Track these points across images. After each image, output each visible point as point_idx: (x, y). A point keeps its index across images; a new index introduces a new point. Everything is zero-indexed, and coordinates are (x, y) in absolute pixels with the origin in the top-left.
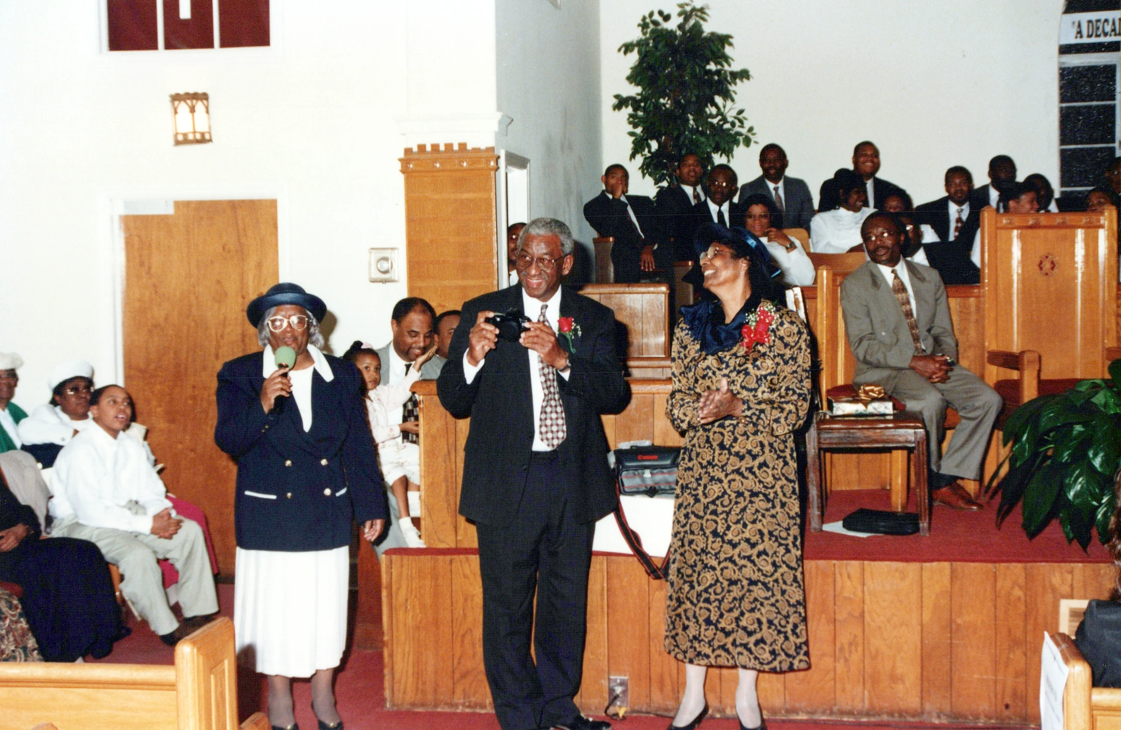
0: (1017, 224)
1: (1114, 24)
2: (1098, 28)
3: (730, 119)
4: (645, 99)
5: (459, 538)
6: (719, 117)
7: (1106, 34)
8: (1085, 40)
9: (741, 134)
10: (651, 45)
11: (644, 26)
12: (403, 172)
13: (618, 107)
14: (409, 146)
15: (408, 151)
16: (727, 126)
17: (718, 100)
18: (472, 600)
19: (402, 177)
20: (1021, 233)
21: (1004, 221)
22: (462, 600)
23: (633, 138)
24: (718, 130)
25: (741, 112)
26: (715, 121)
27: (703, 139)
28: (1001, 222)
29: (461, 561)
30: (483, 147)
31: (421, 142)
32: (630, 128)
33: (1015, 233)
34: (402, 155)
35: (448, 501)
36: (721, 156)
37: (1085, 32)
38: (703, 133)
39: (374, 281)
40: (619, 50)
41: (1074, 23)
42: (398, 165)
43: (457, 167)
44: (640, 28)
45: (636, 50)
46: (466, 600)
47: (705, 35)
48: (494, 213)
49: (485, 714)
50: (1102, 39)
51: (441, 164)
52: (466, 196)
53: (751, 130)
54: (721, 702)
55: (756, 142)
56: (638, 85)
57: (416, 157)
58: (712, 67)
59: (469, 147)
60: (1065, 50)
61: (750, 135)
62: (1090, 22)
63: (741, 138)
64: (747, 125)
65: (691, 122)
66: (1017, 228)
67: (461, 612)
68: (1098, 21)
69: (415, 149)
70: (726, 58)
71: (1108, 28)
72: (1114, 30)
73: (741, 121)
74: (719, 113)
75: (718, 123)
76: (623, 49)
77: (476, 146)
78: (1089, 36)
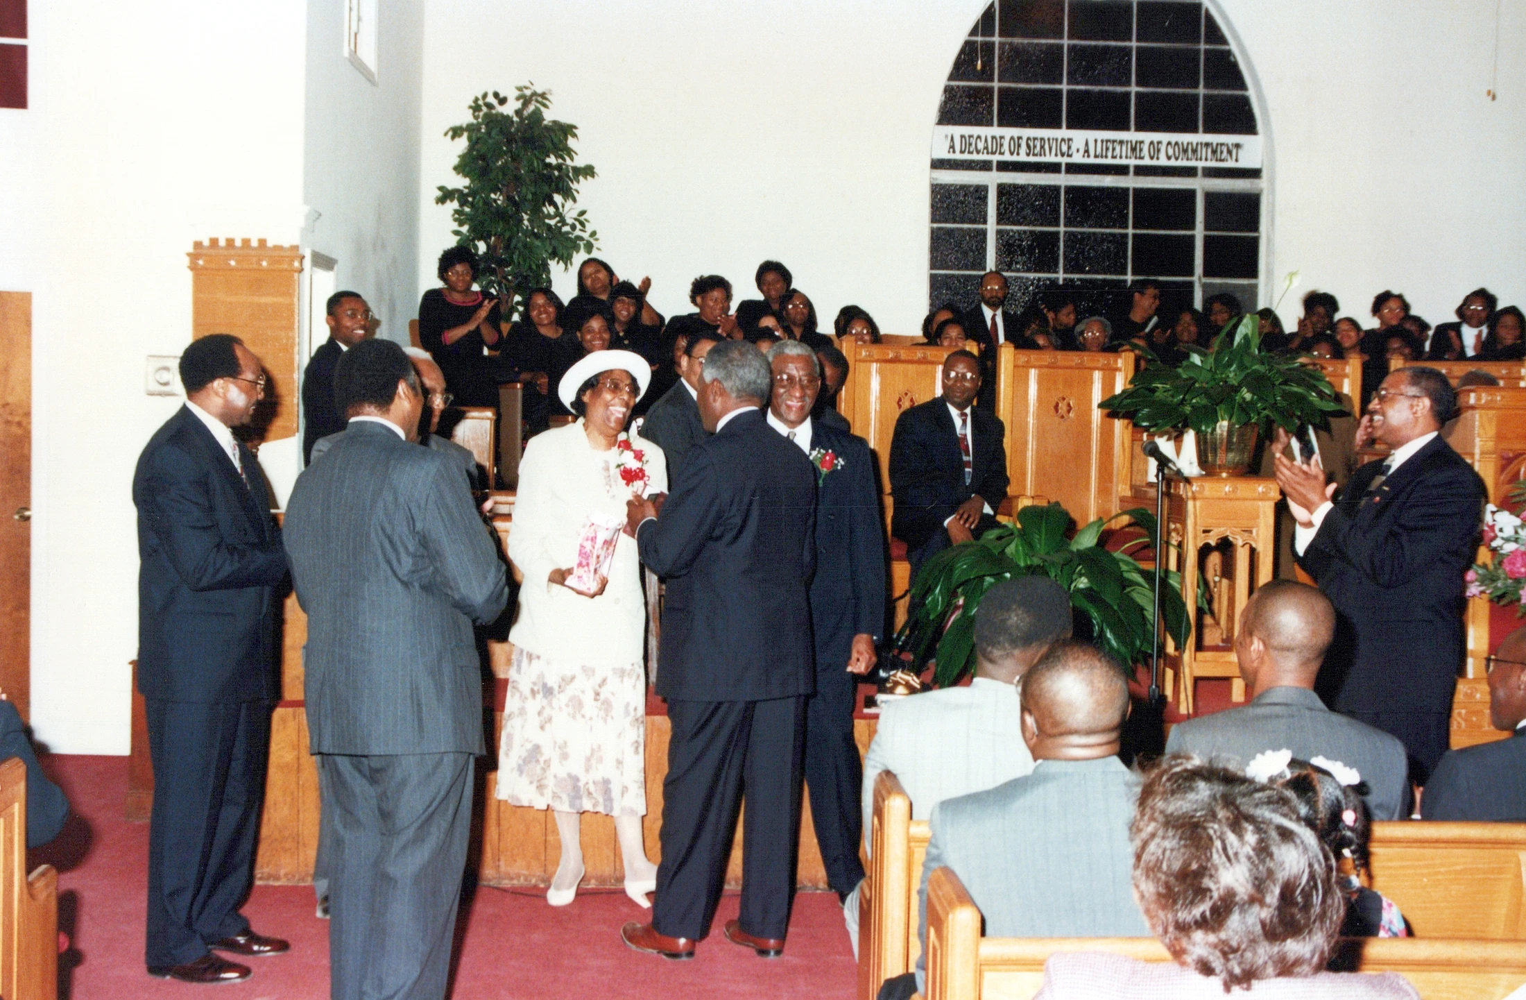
0: (876, 357)
1: (986, 141)
2: (970, 144)
3: (570, 221)
4: (473, 193)
6: (558, 219)
7: (978, 152)
8: (958, 156)
9: (581, 239)
10: (483, 130)
11: (476, 108)
12: (191, 268)
13: (441, 200)
14: (198, 239)
15: (198, 245)
16: (566, 229)
17: (558, 198)
19: (189, 275)
20: (880, 368)
21: (864, 353)
23: (458, 238)
24: (555, 233)
25: (583, 213)
26: (552, 222)
27: (538, 243)
28: (861, 354)
30: (286, 244)
31: (214, 236)
32: (455, 226)
33: (874, 366)
34: (191, 249)
36: (558, 262)
37: (957, 148)
38: (537, 236)
39: (151, 394)
40: (446, 134)
41: (946, 136)
42: (187, 261)
43: (255, 266)
44: (471, 111)
45: (465, 135)
47: (545, 123)
48: (296, 321)
49: (279, 887)
50: (975, 157)
51: (237, 262)
52: (264, 300)
53: (593, 234)
54: (545, 871)
55: (598, 249)
56: (465, 176)
57: (205, 252)
58: (552, 160)
59: (270, 244)
60: (938, 164)
61: (592, 240)
62: (962, 137)
63: (582, 244)
64: (589, 228)
65: (526, 222)
66: (877, 361)
68: (970, 137)
70: (569, 152)
71: (981, 146)
72: (986, 148)
73: (582, 224)
74: (558, 214)
75: (556, 225)
76: (450, 133)
77: (278, 243)
78: (962, 152)
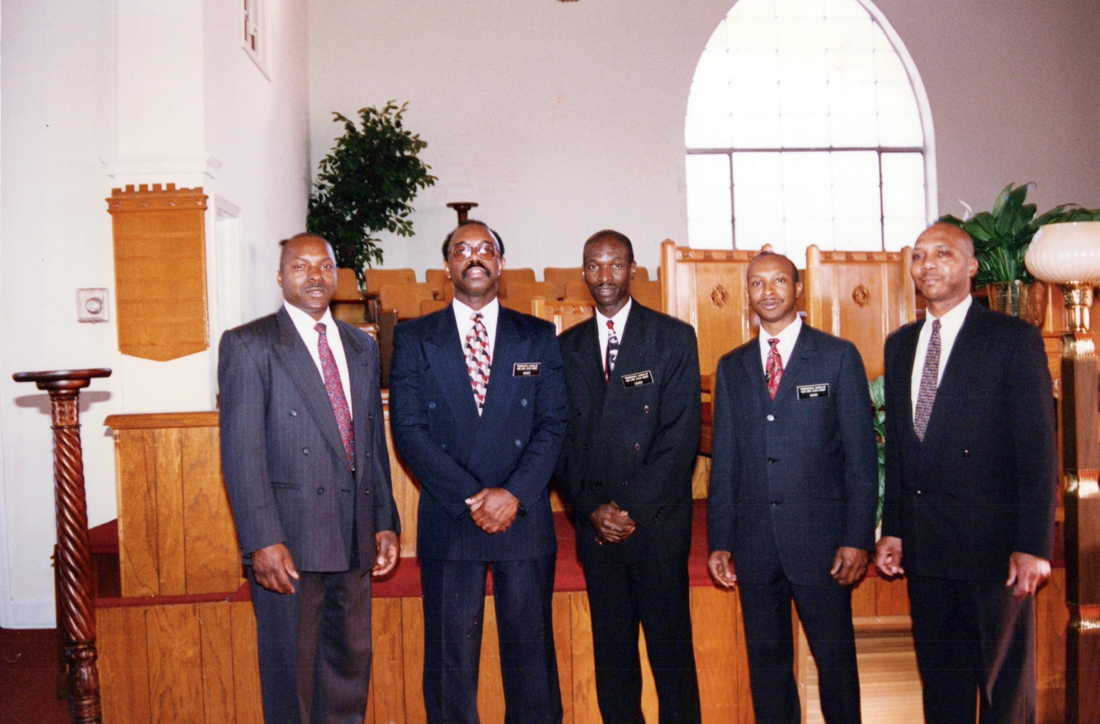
5: (162, 581)
12: (110, 211)
14: (117, 186)
15: (116, 192)
18: (171, 655)
19: (109, 218)
22: (159, 656)
29: (156, 612)
30: (191, 187)
31: (130, 183)
34: (109, 195)
35: (149, 542)
39: (82, 321)
42: (106, 206)
43: (165, 207)
46: (163, 655)
51: (149, 203)
52: (174, 235)
57: (124, 197)
59: (178, 188)
67: (159, 669)
69: (124, 190)
77: (185, 186)
